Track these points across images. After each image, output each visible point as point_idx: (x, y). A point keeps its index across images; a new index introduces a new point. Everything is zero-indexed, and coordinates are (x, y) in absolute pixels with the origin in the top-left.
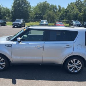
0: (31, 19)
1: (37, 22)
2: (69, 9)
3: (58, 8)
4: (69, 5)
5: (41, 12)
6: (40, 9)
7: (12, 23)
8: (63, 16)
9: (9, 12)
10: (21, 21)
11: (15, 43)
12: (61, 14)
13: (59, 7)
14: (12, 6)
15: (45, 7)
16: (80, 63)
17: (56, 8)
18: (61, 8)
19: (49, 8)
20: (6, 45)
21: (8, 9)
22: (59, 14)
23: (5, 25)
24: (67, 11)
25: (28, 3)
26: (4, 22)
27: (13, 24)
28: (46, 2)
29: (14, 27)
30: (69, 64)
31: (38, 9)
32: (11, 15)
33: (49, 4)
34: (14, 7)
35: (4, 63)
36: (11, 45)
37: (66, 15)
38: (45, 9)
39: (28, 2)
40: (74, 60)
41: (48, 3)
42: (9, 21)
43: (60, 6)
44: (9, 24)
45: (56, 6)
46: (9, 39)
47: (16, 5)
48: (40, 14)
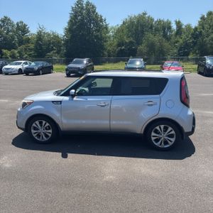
0: (109, 56)
1: (121, 62)
2: (203, 28)
3: (174, 27)
4: (203, 18)
5: (132, 39)
6: (130, 31)
7: (66, 67)
8: (186, 45)
9: (59, 42)
10: (85, 62)
11: (66, 98)
12: (181, 41)
13: (178, 24)
14: (66, 29)
15: (142, 26)
16: (173, 132)
17: (170, 28)
18: (183, 27)
19: (151, 28)
20: (53, 102)
21: (58, 36)
22: (177, 42)
23: (50, 73)
24: (196, 34)
25: (101, 21)
26: (48, 65)
27: (67, 70)
28: (145, 14)
29: (68, 75)
30: (153, 134)
31: (125, 31)
32: (64, 50)
33: (152, 20)
34: (70, 30)
35: (50, 131)
36: (61, 102)
37: (195, 43)
38: (142, 32)
39: (101, 17)
40: (162, 126)
41: (149, 17)
42: (59, 62)
43: (179, 22)
44: (59, 70)
45: (170, 23)
46: (58, 93)
47: (75, 27)
48: (131, 42)
